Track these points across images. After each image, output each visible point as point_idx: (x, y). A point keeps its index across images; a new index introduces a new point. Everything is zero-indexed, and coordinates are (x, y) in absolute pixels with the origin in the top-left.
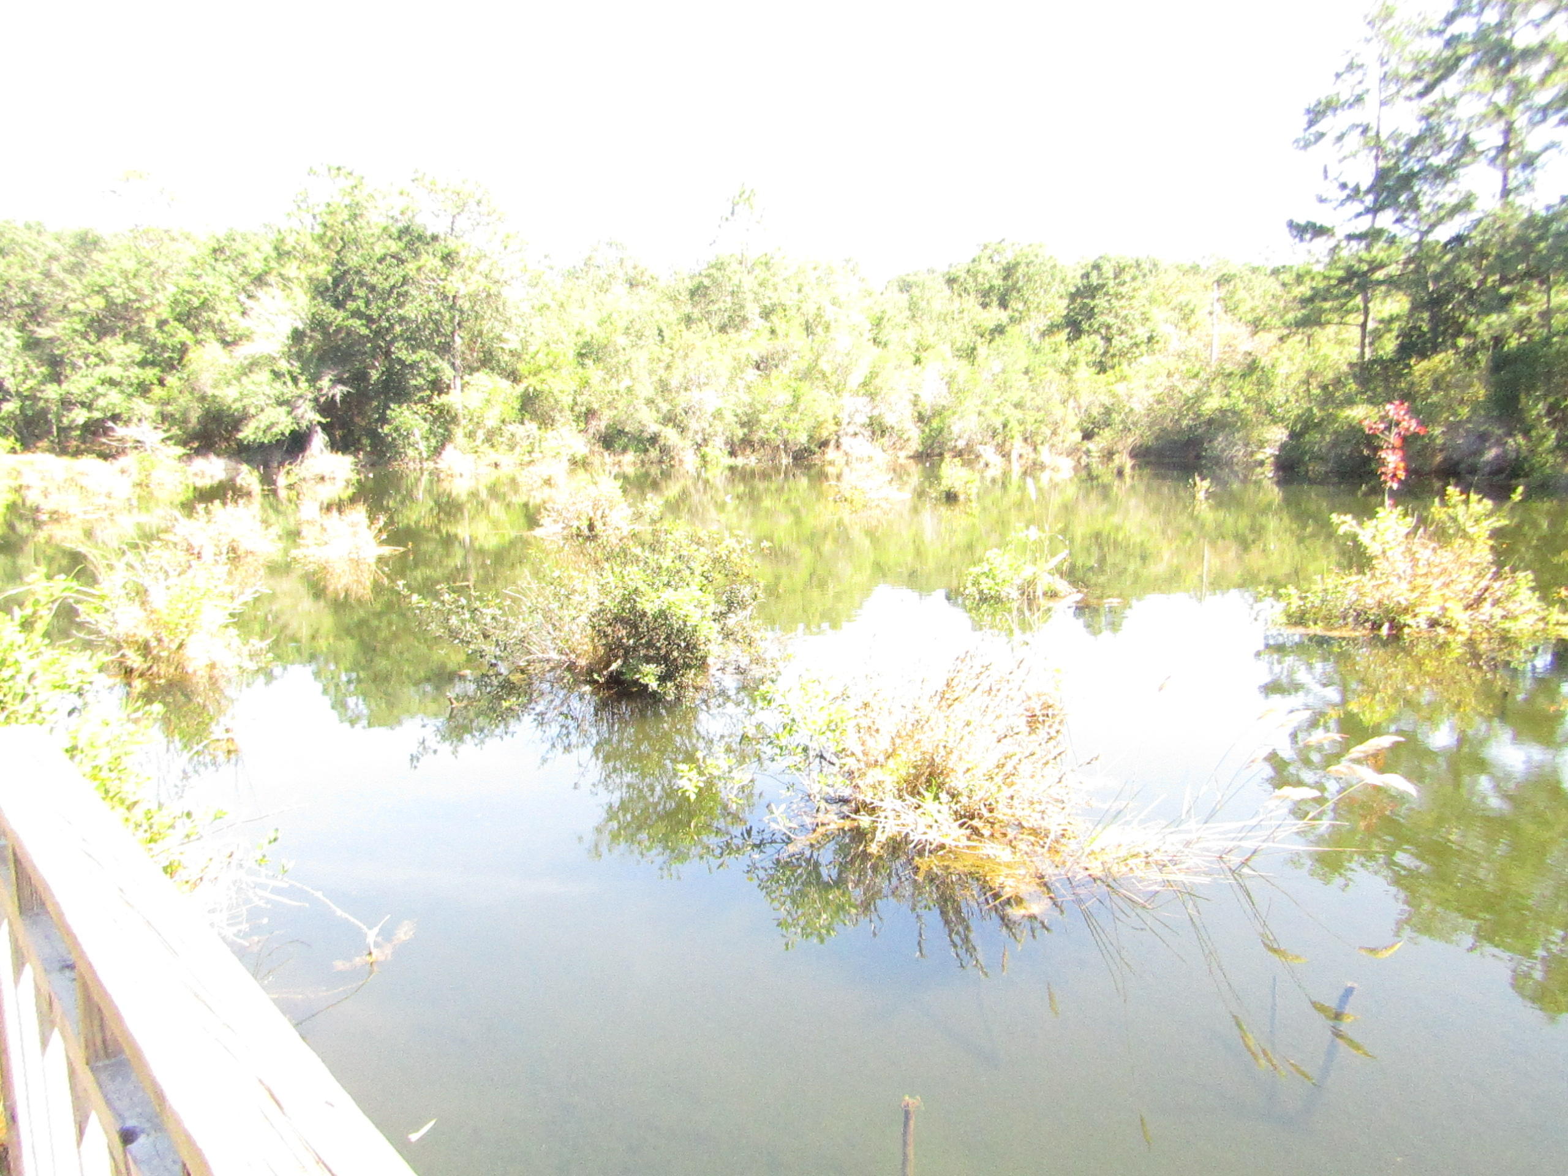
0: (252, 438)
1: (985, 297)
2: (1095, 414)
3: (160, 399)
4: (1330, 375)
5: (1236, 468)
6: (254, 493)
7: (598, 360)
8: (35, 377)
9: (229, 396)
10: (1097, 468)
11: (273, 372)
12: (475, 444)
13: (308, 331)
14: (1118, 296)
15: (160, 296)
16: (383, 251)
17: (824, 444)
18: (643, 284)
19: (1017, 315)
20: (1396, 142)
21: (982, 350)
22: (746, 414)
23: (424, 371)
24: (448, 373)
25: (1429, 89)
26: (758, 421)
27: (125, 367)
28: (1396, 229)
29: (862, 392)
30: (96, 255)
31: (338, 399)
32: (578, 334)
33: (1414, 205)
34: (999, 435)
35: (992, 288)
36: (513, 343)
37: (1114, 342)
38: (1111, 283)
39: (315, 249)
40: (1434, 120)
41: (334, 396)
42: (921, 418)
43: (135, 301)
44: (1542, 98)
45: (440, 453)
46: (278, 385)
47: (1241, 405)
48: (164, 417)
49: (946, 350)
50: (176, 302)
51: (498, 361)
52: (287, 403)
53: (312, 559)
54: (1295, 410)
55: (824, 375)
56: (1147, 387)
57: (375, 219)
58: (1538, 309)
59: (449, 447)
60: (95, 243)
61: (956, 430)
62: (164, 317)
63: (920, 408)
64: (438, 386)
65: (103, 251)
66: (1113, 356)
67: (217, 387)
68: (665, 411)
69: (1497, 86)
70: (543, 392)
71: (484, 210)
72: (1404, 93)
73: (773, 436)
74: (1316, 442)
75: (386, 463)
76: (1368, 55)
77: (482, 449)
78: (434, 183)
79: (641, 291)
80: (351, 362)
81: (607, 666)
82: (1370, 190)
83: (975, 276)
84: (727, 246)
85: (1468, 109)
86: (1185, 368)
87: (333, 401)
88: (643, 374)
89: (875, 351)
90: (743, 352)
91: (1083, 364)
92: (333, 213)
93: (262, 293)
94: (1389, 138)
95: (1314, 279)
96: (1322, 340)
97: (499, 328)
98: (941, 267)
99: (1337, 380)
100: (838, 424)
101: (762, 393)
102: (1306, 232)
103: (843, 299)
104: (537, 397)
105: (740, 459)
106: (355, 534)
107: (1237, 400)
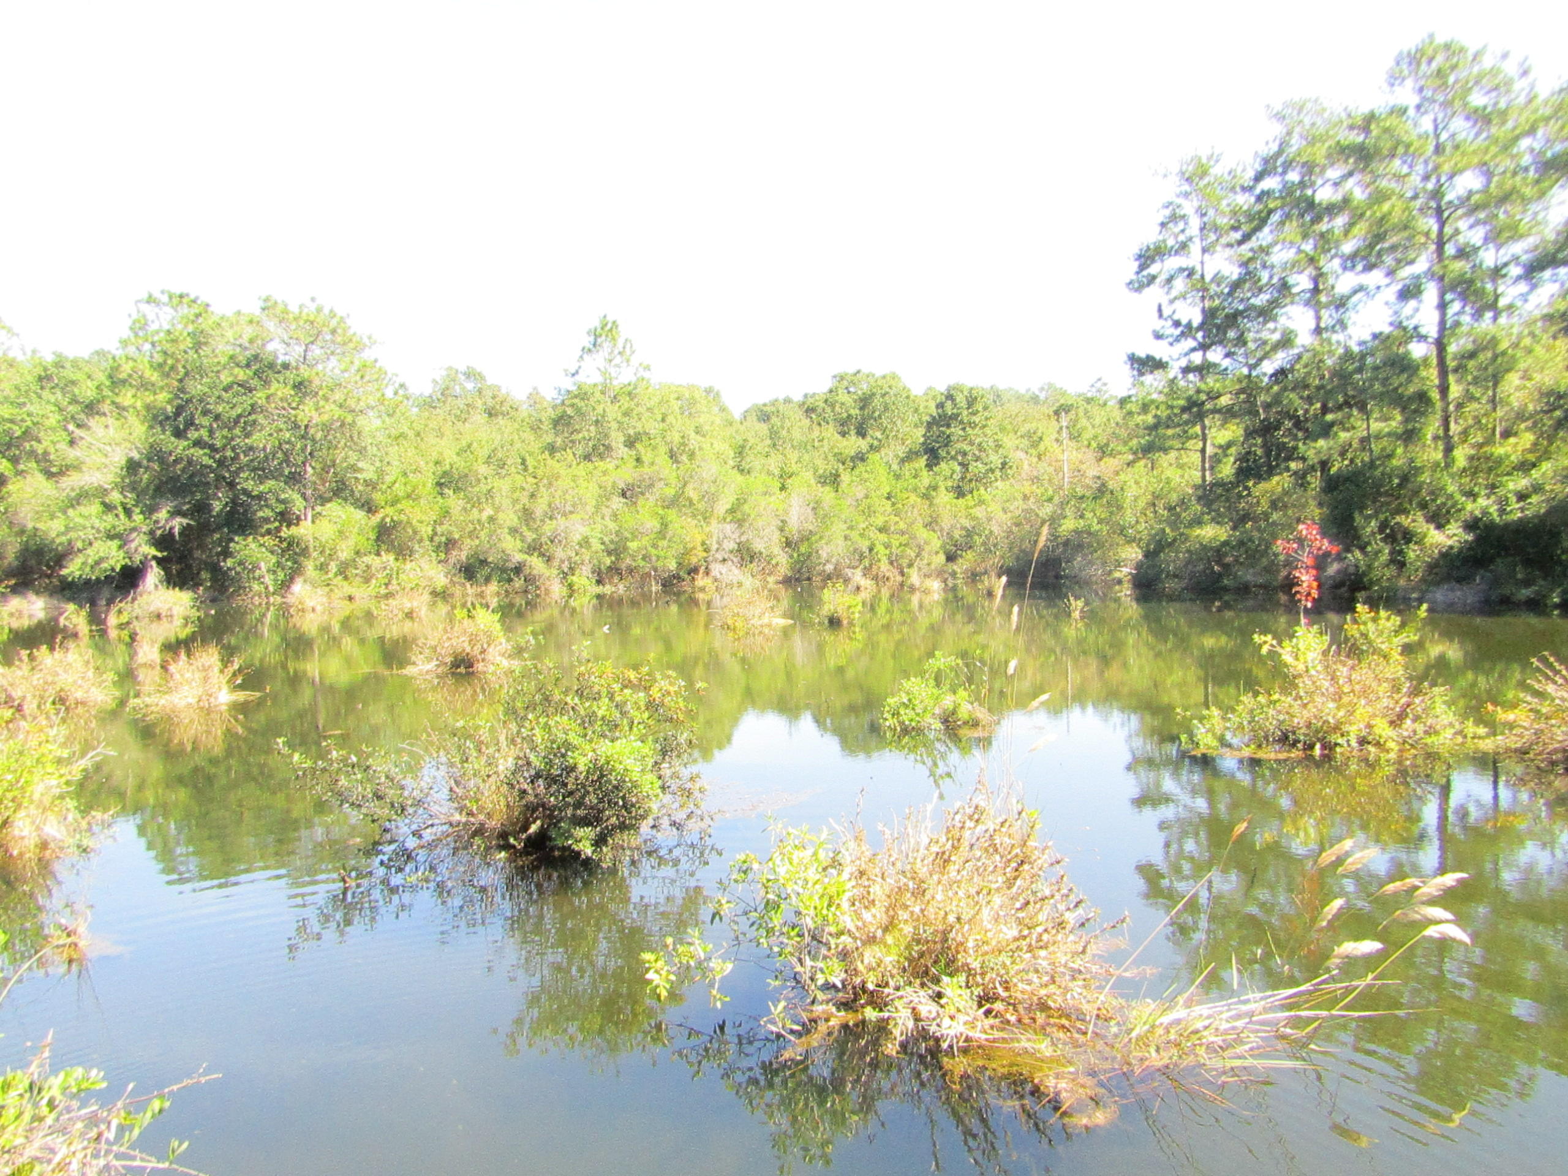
0: (77, 574)
1: (844, 426)
2: (957, 536)
4: (1174, 497)
6: (80, 635)
7: (458, 489)
9: (54, 529)
10: (965, 590)
11: (104, 504)
12: (325, 577)
13: (145, 462)
14: (972, 425)
16: (230, 379)
17: (694, 570)
18: (502, 414)
19: (876, 443)
20: (1218, 285)
21: (845, 477)
22: (612, 542)
23: (273, 502)
24: (298, 504)
25: (1246, 238)
26: (625, 548)
28: (1226, 363)
29: (728, 518)
31: (176, 531)
32: (437, 463)
33: (1241, 341)
34: (865, 558)
35: (849, 416)
36: (368, 472)
37: (970, 468)
38: (965, 413)
39: (154, 377)
40: (1251, 267)
41: (171, 529)
42: (788, 544)
44: (1348, 248)
45: (289, 587)
46: (110, 518)
47: (1096, 527)
49: (808, 476)
51: (352, 491)
52: (117, 536)
53: (154, 709)
54: (1144, 529)
55: (691, 503)
56: (1005, 511)
57: (221, 348)
58: (1359, 434)
59: (299, 580)
61: (824, 554)
63: (787, 533)
64: (286, 517)
66: (971, 481)
67: (39, 519)
68: (529, 540)
69: (1305, 236)
70: (401, 522)
71: (339, 339)
72: (1223, 241)
73: (642, 563)
74: (1171, 561)
75: (228, 598)
76: (1188, 207)
77: (335, 581)
78: (286, 311)
79: (500, 420)
80: (193, 493)
81: (525, 828)
82: (1201, 327)
83: (832, 406)
84: (591, 374)
85: (1280, 256)
86: (1039, 492)
87: (171, 533)
88: (506, 503)
89: (739, 478)
90: (608, 481)
91: (942, 489)
92: (174, 341)
93: (94, 422)
94: (1212, 280)
95: (1157, 408)
96: (1165, 465)
97: (353, 457)
98: (798, 397)
99: (1182, 502)
100: (707, 550)
101: (629, 521)
102: (1146, 364)
103: (706, 428)
104: (394, 527)
105: (608, 587)
106: (206, 679)
107: (1090, 521)
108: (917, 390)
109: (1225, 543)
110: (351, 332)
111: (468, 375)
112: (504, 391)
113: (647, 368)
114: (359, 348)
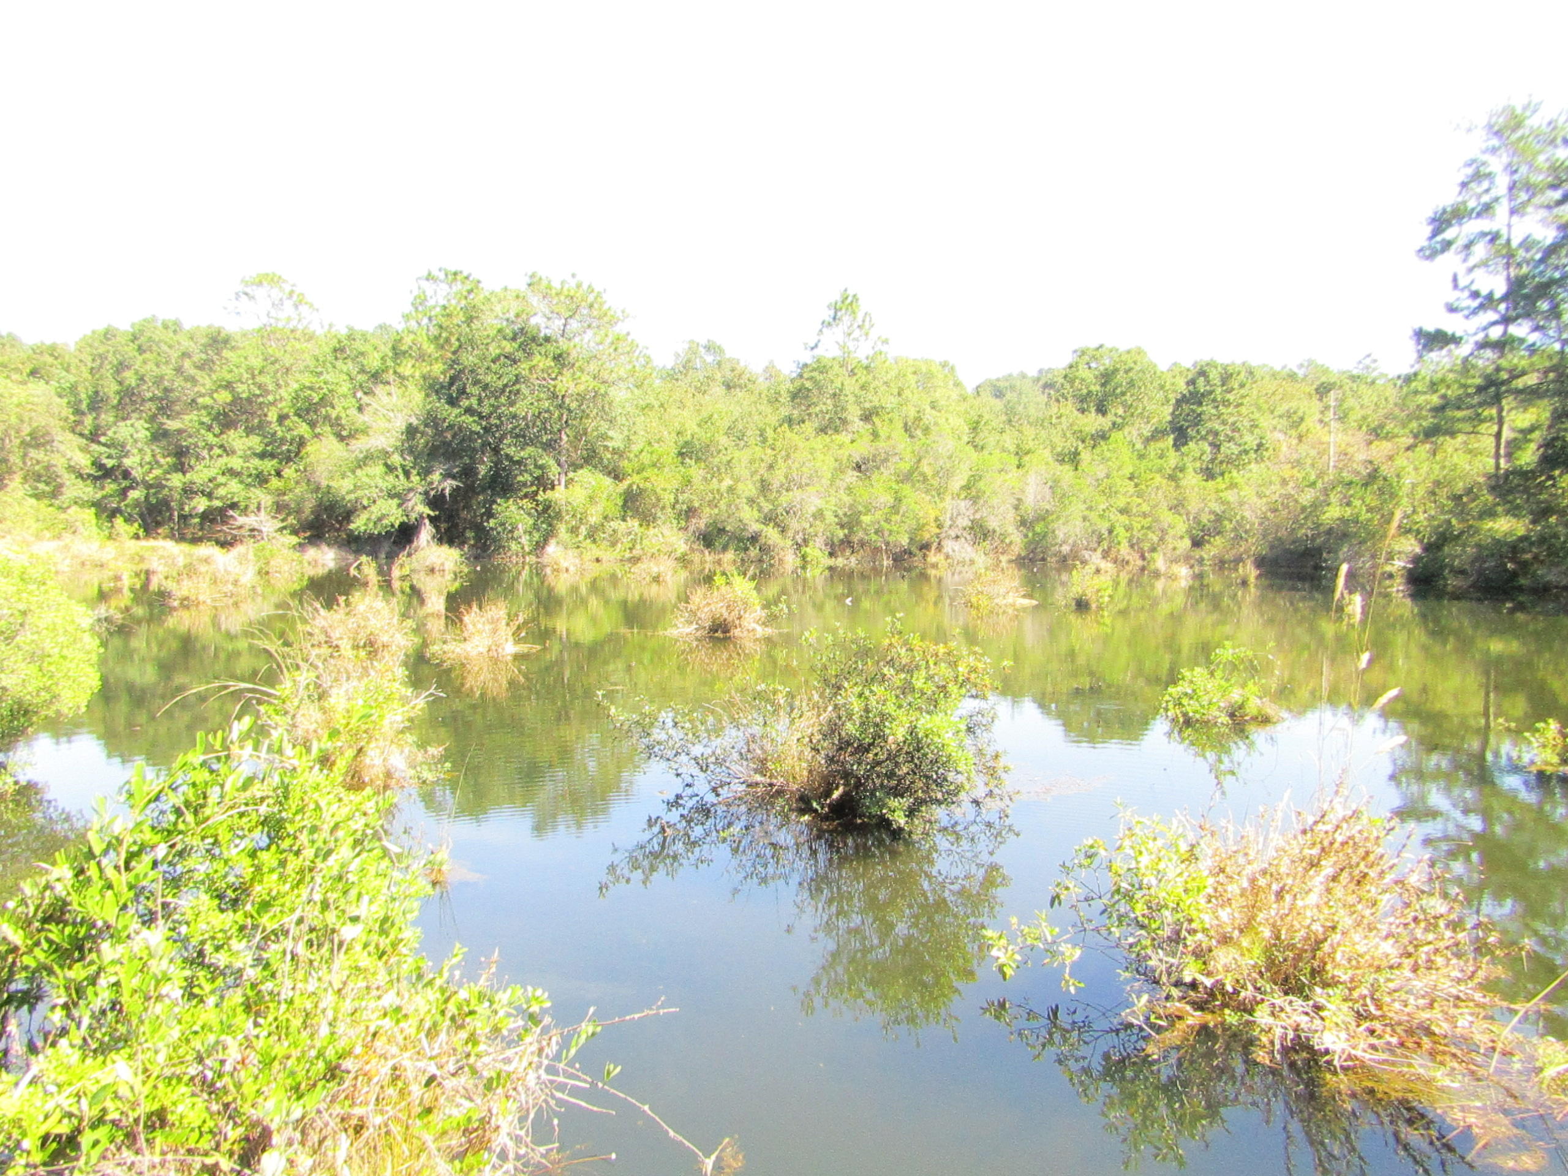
0: (363, 529)
1: (1083, 401)
2: (1205, 521)
3: (278, 489)
4: (1460, 487)
5: (1361, 580)
6: (371, 584)
7: (698, 460)
8: (161, 466)
9: (344, 487)
10: (1212, 578)
11: (386, 465)
12: (575, 540)
13: (422, 428)
14: (1226, 403)
15: (283, 392)
16: (498, 351)
17: (925, 547)
18: (740, 387)
19: (1119, 421)
20: (1528, 251)
21: (1085, 456)
22: (845, 515)
23: (531, 467)
24: (554, 470)
26: (859, 523)
27: (246, 459)
28: (1534, 337)
29: (963, 494)
30: (226, 353)
31: (447, 492)
32: (679, 433)
33: (1555, 312)
34: (1104, 542)
35: (1089, 393)
36: (617, 440)
37: (1222, 449)
38: (1219, 390)
39: (429, 348)
41: (443, 490)
42: (1023, 523)
43: (258, 396)
45: (543, 548)
46: (391, 478)
47: (1364, 516)
48: (278, 508)
49: (1047, 454)
50: (297, 398)
51: (601, 459)
52: (397, 495)
53: (450, 655)
55: (925, 479)
56: (1260, 495)
57: (491, 322)
59: (553, 542)
60: (226, 341)
61: (1060, 535)
62: (285, 411)
63: (1022, 512)
64: (543, 483)
65: (233, 348)
66: (1221, 462)
67: (332, 478)
68: (766, 510)
70: (645, 490)
71: (595, 313)
72: (1537, 200)
73: (874, 537)
74: (1458, 554)
75: (490, 557)
76: (1496, 164)
77: (584, 545)
78: (549, 287)
79: (740, 394)
80: (461, 458)
81: (828, 794)
82: (1505, 298)
83: (1072, 382)
84: (829, 350)
86: (1300, 476)
87: (443, 495)
88: (746, 473)
89: (974, 455)
90: (844, 453)
91: (1190, 470)
92: (449, 316)
93: (380, 390)
94: (1521, 245)
95: (1449, 387)
96: (1450, 450)
97: (604, 426)
98: (1032, 373)
99: (1469, 491)
100: (940, 526)
101: (863, 494)
102: (1433, 339)
103: (942, 402)
104: (640, 495)
105: (840, 559)
106: (495, 631)
107: (1360, 507)
108: (1163, 366)
109: (1522, 539)
110: (606, 307)
111: (708, 348)
112: (742, 364)
113: (886, 342)
114: (612, 323)
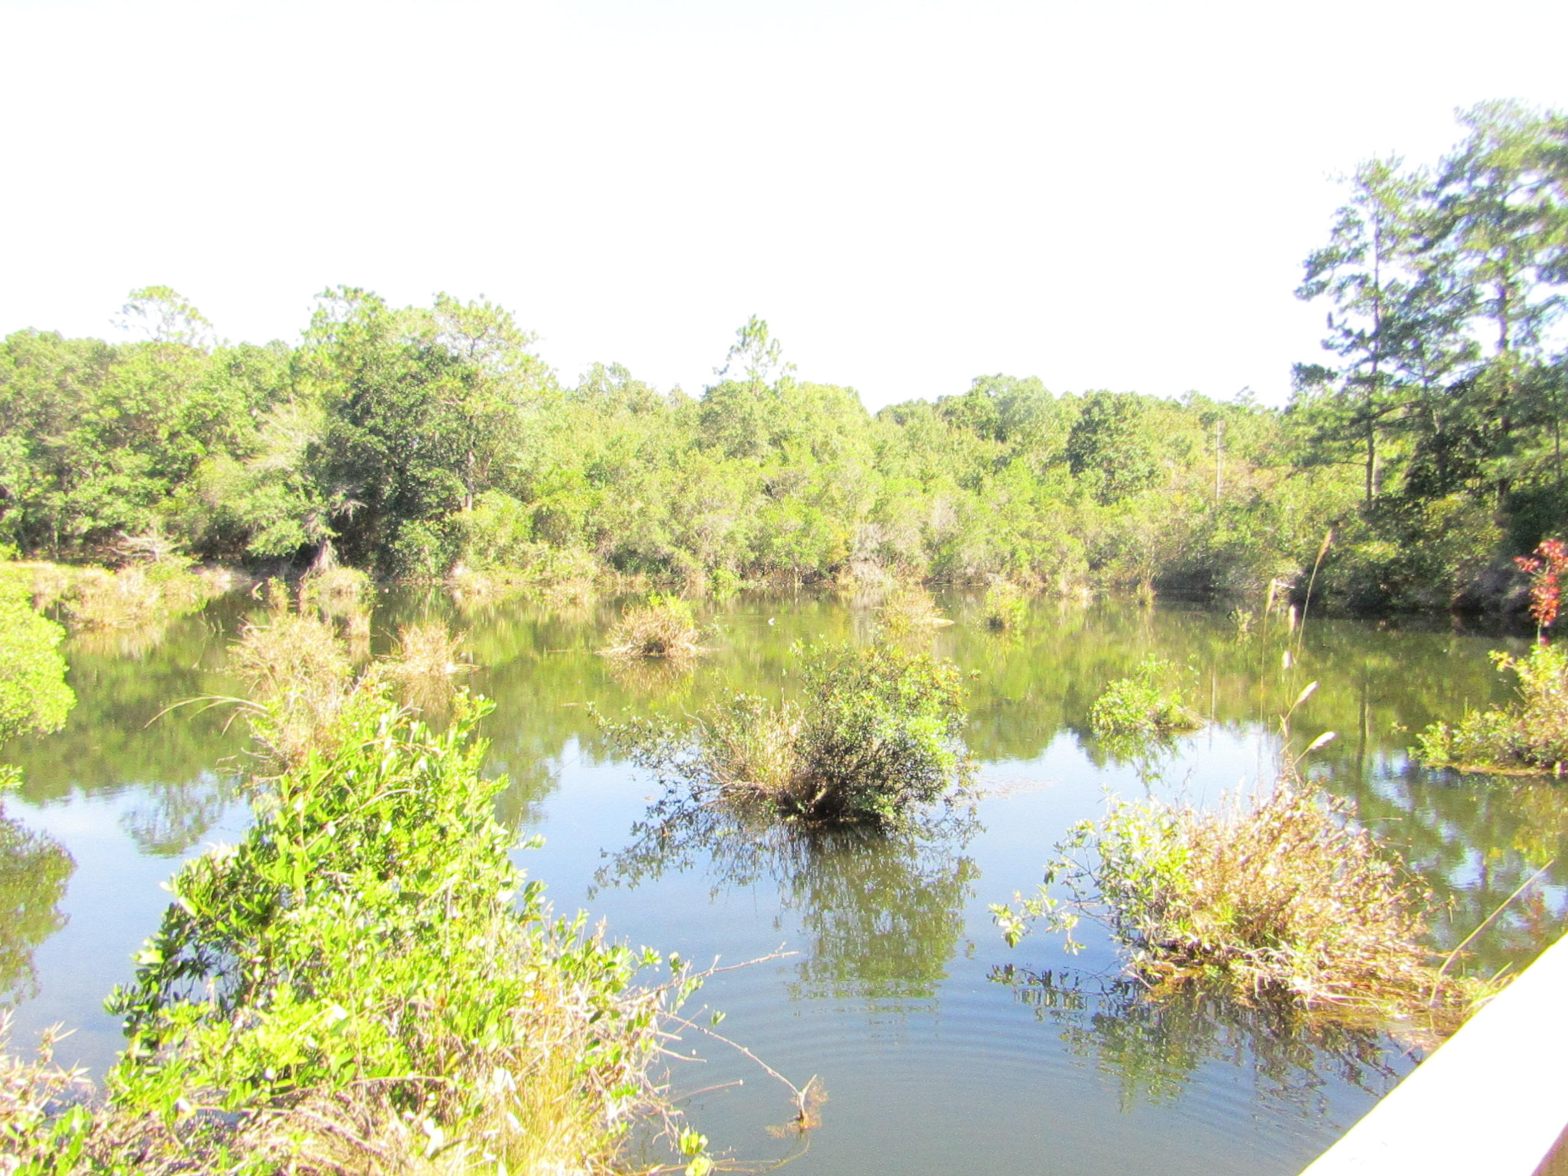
0: (261, 550)
1: (983, 427)
2: (1101, 544)
3: (168, 509)
4: (1335, 513)
7: (607, 482)
8: (40, 485)
9: (241, 507)
11: (286, 484)
12: (484, 562)
13: (323, 447)
14: (1120, 432)
15: (174, 409)
16: (404, 371)
17: (834, 569)
18: (647, 410)
19: (1019, 448)
20: (1394, 294)
21: (988, 481)
22: (756, 537)
23: (438, 488)
24: (461, 491)
25: (1428, 245)
26: (770, 545)
27: (134, 478)
28: (1400, 374)
29: (871, 517)
30: (112, 368)
31: (351, 512)
32: (587, 455)
33: (1419, 352)
34: (1007, 565)
35: (989, 420)
36: (524, 461)
37: (1116, 475)
38: (1112, 420)
39: (330, 366)
40: (1432, 276)
41: (346, 510)
42: (930, 545)
43: (148, 413)
44: (1542, 257)
45: (450, 570)
46: (291, 498)
47: (1249, 540)
48: (170, 528)
49: (950, 479)
50: (189, 415)
51: (509, 480)
52: (298, 516)
54: (1303, 544)
55: (834, 503)
56: (1152, 520)
57: (396, 341)
58: (1546, 452)
59: (460, 563)
60: (112, 356)
61: (965, 558)
62: (177, 428)
63: (928, 535)
64: (450, 504)
65: (120, 363)
66: (1116, 488)
67: (228, 498)
68: (678, 533)
69: (1493, 244)
70: (555, 512)
71: (504, 334)
72: (1400, 248)
73: (785, 560)
74: (1339, 577)
75: (395, 578)
76: (1364, 213)
77: (493, 567)
78: (457, 307)
79: (646, 417)
80: (365, 478)
81: (812, 794)
82: (1375, 336)
83: (972, 409)
84: (738, 375)
85: (1464, 265)
86: (1189, 502)
87: (346, 516)
88: (657, 496)
89: (880, 479)
90: (754, 477)
91: (1087, 495)
92: (351, 334)
93: (278, 408)
94: (1387, 288)
95: (1326, 419)
96: (1326, 478)
97: (513, 448)
98: (932, 400)
99: (1344, 517)
100: (849, 549)
101: (774, 516)
102: (1311, 374)
103: (848, 428)
104: (549, 517)
105: (751, 581)
106: (436, 651)
107: (1244, 534)
108: (1057, 395)
109: (1394, 562)
110: (515, 328)
111: (613, 371)
112: (649, 387)
113: (794, 368)
114: (522, 344)
